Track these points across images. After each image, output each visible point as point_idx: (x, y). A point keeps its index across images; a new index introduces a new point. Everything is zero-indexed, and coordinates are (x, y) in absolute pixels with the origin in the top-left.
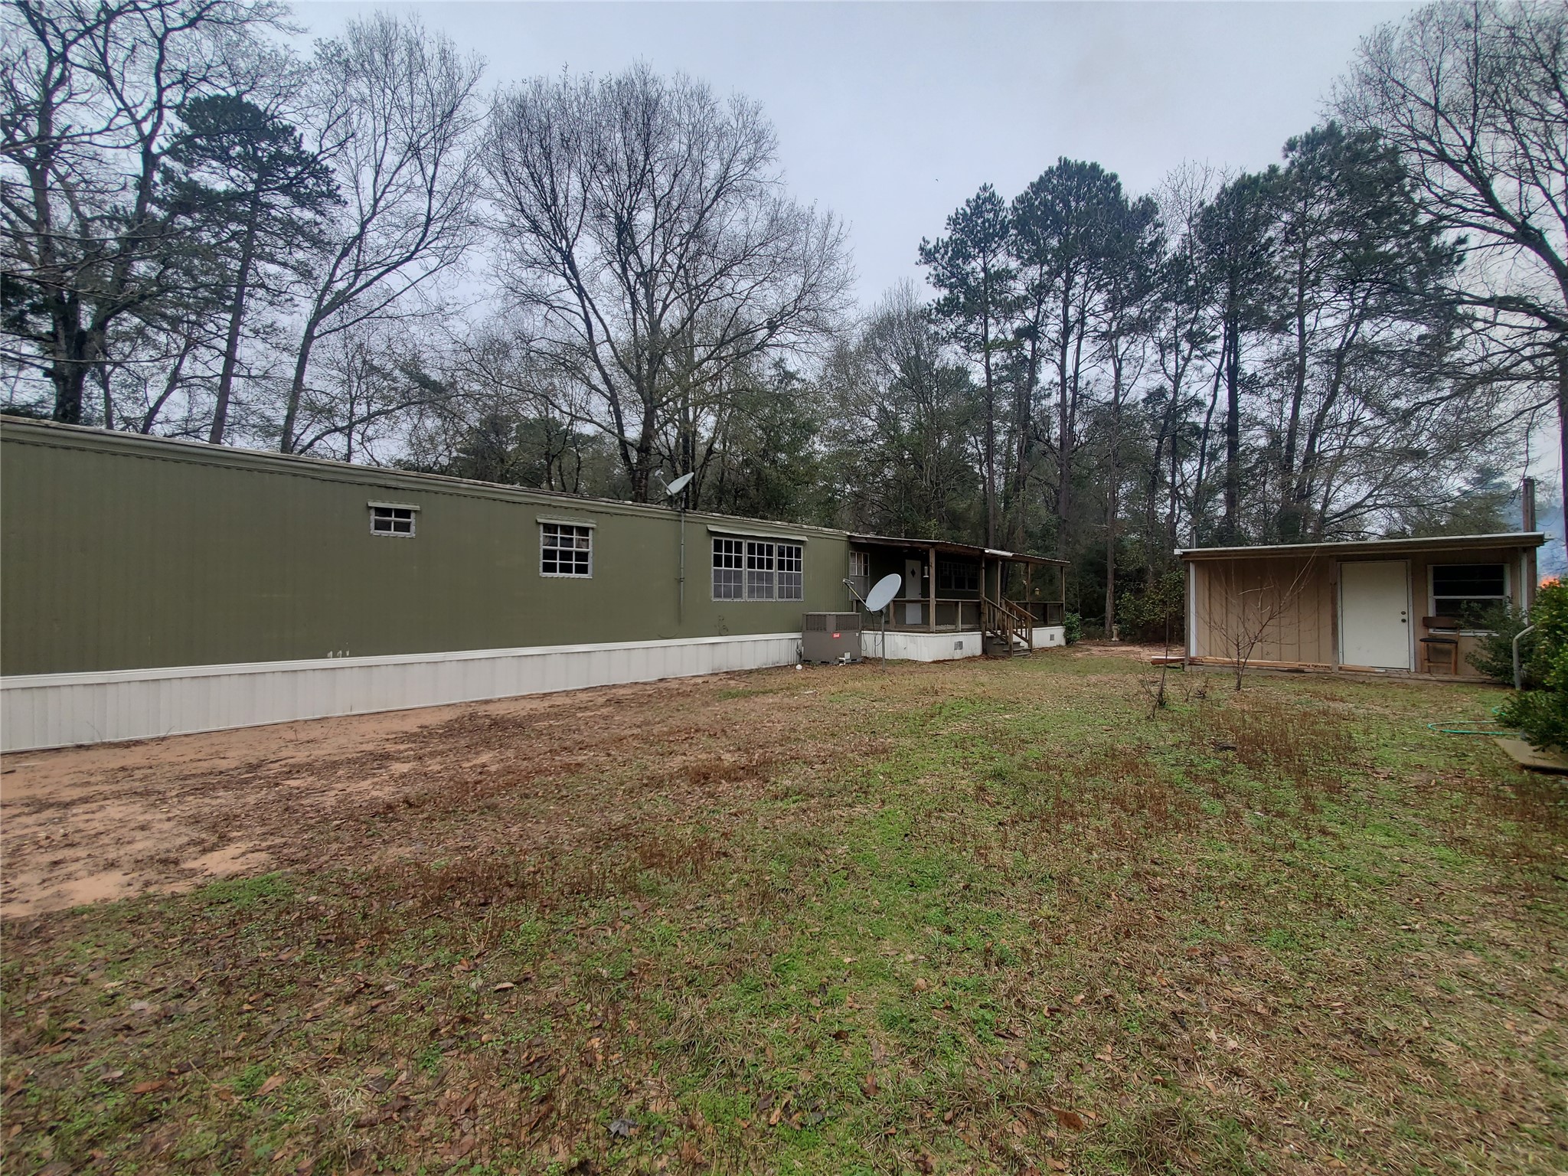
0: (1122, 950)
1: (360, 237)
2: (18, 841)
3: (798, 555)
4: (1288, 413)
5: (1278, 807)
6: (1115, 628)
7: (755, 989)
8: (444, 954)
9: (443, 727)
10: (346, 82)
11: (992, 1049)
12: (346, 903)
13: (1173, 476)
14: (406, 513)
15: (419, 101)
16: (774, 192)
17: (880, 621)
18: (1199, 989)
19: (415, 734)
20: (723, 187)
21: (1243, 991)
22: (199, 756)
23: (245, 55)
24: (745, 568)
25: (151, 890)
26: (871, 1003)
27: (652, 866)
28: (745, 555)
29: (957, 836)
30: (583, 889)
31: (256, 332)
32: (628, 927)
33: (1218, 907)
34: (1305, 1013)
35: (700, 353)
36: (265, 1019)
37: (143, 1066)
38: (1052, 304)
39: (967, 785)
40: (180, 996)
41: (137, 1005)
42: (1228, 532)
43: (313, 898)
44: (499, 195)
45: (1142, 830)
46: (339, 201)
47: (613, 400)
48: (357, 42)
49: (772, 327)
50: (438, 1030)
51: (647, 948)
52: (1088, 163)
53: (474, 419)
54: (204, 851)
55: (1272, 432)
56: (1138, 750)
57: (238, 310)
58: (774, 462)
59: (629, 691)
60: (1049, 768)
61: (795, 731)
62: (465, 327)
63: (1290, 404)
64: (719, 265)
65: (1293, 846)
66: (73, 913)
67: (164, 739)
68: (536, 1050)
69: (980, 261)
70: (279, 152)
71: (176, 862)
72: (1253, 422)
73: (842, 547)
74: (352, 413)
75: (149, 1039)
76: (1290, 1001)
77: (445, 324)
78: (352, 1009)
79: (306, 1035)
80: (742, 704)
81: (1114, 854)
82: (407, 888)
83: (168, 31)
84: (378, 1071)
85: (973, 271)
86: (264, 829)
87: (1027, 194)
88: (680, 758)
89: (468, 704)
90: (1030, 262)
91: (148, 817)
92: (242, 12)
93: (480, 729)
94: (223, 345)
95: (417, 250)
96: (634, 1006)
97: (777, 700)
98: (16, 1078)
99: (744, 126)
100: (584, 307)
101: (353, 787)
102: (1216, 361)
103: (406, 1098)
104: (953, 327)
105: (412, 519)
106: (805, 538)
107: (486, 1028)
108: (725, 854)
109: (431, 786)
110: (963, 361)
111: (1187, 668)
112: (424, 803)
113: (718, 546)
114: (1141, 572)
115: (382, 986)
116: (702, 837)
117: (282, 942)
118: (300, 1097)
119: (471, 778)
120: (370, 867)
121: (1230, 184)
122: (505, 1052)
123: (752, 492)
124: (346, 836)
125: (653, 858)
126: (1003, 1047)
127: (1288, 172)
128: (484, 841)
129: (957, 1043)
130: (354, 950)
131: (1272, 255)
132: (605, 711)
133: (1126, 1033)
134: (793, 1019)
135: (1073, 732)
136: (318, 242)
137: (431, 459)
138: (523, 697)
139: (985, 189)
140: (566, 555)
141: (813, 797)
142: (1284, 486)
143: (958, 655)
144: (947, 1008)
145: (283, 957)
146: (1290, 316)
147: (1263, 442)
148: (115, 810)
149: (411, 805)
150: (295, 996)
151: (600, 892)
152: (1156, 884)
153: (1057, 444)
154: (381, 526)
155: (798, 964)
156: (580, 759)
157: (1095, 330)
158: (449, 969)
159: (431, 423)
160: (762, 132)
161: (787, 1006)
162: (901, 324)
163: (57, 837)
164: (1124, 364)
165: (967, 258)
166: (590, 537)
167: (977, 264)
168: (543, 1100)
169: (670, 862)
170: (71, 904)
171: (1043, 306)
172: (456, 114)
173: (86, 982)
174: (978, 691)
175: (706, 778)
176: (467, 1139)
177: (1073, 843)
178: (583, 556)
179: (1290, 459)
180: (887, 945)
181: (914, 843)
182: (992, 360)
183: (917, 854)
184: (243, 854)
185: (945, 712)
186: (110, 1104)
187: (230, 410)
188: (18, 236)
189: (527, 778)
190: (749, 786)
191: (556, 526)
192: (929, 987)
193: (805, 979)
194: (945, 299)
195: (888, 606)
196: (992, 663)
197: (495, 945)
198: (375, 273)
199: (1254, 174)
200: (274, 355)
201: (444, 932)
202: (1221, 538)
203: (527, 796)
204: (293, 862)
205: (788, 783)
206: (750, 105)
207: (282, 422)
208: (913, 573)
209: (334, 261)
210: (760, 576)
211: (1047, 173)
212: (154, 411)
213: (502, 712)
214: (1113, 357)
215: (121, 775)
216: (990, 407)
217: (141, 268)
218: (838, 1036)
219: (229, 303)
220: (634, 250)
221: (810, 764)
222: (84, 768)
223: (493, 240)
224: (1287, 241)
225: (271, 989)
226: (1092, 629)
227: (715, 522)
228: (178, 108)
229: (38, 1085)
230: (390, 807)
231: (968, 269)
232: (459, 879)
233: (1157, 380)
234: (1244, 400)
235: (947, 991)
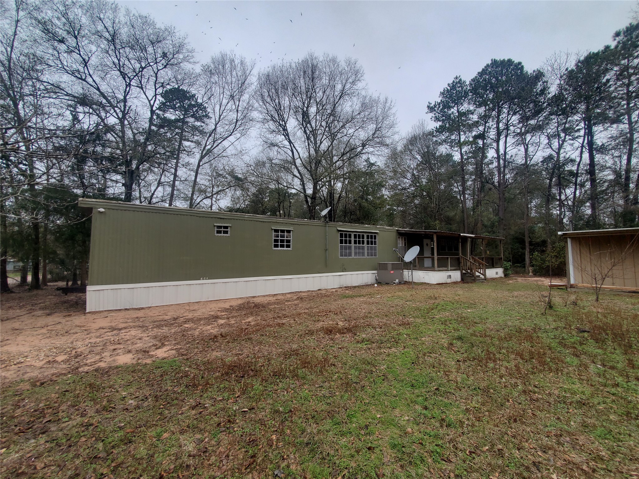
0: (511, 428)
1: (215, 129)
2: (105, 341)
3: (375, 238)
4: (624, 162)
5: (611, 364)
6: (531, 269)
7: (338, 424)
8: (226, 395)
9: (238, 306)
10: (211, 77)
11: (439, 466)
12: (197, 372)
13: (560, 196)
14: (226, 227)
15: (234, 80)
16: (363, 93)
17: (412, 265)
18: (550, 452)
19: (228, 309)
20: (342, 94)
21: (575, 457)
22: (159, 314)
23: (180, 74)
24: (353, 244)
25: (139, 361)
26: (387, 436)
27: (305, 367)
28: (353, 239)
29: (436, 365)
30: (278, 374)
31: (183, 165)
32: (293, 391)
33: (567, 412)
34: (612, 474)
35: (335, 159)
36: (167, 412)
37: (129, 423)
38: (491, 123)
39: (445, 342)
40: (143, 400)
41: (131, 402)
42: (593, 222)
43: (187, 369)
44: (260, 109)
45: (531, 370)
46: (209, 118)
47: (302, 180)
48: (214, 63)
49: (364, 145)
50: (220, 424)
51: (298, 401)
52: (506, 59)
53: (253, 190)
54: (157, 349)
55: (615, 172)
56: (534, 330)
57: (178, 159)
58: (367, 200)
59: (306, 294)
60: (486, 336)
61: (370, 313)
62: (248, 158)
63: (625, 157)
64: (341, 124)
65: (617, 385)
66: (117, 367)
67: (150, 307)
68: (253, 437)
69: (455, 108)
70: (191, 104)
71: (148, 352)
72: (603, 168)
73: (394, 234)
74: (213, 191)
75: (132, 414)
76: (604, 466)
77: (242, 157)
78: (194, 412)
79: (178, 419)
80: (350, 301)
81: (513, 381)
82: (217, 368)
83: (158, 70)
84: (198, 436)
85: (453, 113)
86: (175, 342)
87: (476, 77)
88: (322, 323)
89: (247, 298)
90: (480, 106)
91: (142, 335)
92: (180, 60)
93: (250, 308)
94: (173, 171)
95: (233, 132)
96: (290, 424)
97: (365, 299)
98: (96, 421)
99: (350, 70)
100: (291, 146)
101: (205, 328)
102: (581, 140)
103: (206, 448)
104: (443, 137)
105: (229, 230)
106: (378, 231)
107: (237, 426)
108: (334, 365)
109: (230, 329)
110: (449, 151)
111: (569, 290)
112: (227, 335)
113: (341, 236)
114: (544, 243)
115: (204, 405)
116: (326, 357)
117: (175, 384)
118: (173, 442)
119: (244, 327)
120: (206, 359)
121: (582, 58)
122: (242, 436)
123: (358, 213)
124: (200, 346)
125: (305, 364)
126: (445, 466)
127: (616, 47)
128: (246, 351)
129: (422, 461)
130: (197, 390)
131: (610, 87)
132: (296, 302)
133: (507, 468)
134: (352, 439)
135: (501, 320)
136: (202, 132)
137: (238, 206)
138: (267, 295)
139: (456, 78)
140: (282, 241)
141: (374, 343)
142: (626, 198)
143: (449, 281)
144: (420, 443)
145: (175, 390)
146: (622, 114)
147: (611, 177)
148: (133, 332)
149: (222, 336)
150: (177, 404)
151: (284, 377)
152: (535, 397)
153: (496, 184)
154: (219, 232)
155: (357, 415)
156: (284, 321)
157: (514, 132)
158: (227, 401)
159: (239, 193)
160: (358, 70)
161: (350, 433)
162: (420, 139)
163: (116, 340)
164: (529, 146)
165: (450, 108)
166: (291, 234)
167: (454, 110)
168: (252, 457)
169: (311, 366)
170: (117, 364)
171: (487, 125)
172: (246, 82)
173: (118, 392)
174: (456, 298)
175: (331, 332)
176: (225, 467)
177: (493, 373)
178: (288, 241)
179: (627, 185)
180: (397, 412)
181: (416, 367)
182: (463, 150)
183: (417, 372)
184: (168, 351)
185: (439, 308)
186: (119, 434)
187: (175, 192)
188: (117, 142)
189: (264, 328)
190: (348, 336)
191: (278, 230)
192: (413, 433)
193: (360, 422)
194: (440, 126)
195: (414, 259)
196: (466, 285)
197: (244, 393)
198: (219, 141)
199: (596, 51)
200: (188, 172)
201: (227, 386)
202: (588, 225)
203: (263, 335)
204: (183, 355)
205: (364, 336)
206: (353, 61)
207: (190, 196)
208: (427, 245)
209: (206, 139)
210: (359, 248)
211: (485, 67)
212: (153, 194)
213: (258, 301)
214: (523, 143)
215: (136, 320)
216: (463, 170)
217: (150, 148)
218: (369, 448)
219: (175, 156)
220: (309, 122)
221: (375, 328)
222: (127, 317)
223: (259, 125)
224: (618, 79)
225: (170, 401)
226: (518, 269)
227: (340, 226)
228: (161, 94)
229: (101, 425)
230: (216, 337)
231: (450, 112)
232: (235, 366)
233: (548, 152)
234: (598, 157)
235: (421, 436)
